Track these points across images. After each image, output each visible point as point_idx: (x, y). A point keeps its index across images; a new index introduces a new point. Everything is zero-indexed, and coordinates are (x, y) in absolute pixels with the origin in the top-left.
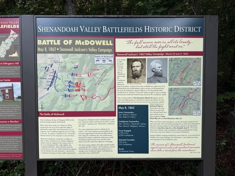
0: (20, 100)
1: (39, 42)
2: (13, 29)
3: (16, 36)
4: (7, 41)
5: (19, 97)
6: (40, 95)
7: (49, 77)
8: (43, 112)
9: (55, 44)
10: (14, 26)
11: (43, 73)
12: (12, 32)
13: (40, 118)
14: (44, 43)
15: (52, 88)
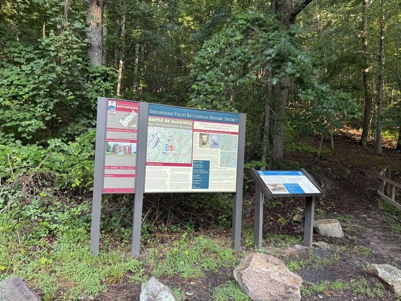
0: (135, 154)
1: (150, 119)
2: (134, 110)
3: (136, 114)
4: (129, 117)
5: (135, 153)
6: (148, 152)
7: (155, 141)
8: (149, 163)
9: (159, 121)
10: (135, 108)
11: (151, 138)
12: (133, 111)
13: (147, 166)
14: (153, 120)
15: (156, 148)
